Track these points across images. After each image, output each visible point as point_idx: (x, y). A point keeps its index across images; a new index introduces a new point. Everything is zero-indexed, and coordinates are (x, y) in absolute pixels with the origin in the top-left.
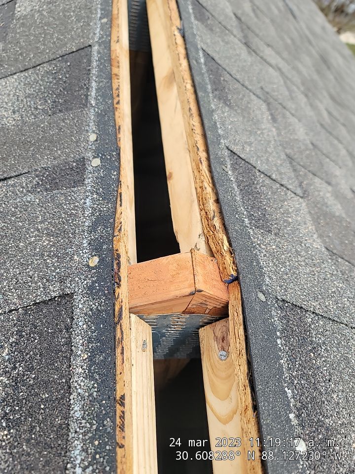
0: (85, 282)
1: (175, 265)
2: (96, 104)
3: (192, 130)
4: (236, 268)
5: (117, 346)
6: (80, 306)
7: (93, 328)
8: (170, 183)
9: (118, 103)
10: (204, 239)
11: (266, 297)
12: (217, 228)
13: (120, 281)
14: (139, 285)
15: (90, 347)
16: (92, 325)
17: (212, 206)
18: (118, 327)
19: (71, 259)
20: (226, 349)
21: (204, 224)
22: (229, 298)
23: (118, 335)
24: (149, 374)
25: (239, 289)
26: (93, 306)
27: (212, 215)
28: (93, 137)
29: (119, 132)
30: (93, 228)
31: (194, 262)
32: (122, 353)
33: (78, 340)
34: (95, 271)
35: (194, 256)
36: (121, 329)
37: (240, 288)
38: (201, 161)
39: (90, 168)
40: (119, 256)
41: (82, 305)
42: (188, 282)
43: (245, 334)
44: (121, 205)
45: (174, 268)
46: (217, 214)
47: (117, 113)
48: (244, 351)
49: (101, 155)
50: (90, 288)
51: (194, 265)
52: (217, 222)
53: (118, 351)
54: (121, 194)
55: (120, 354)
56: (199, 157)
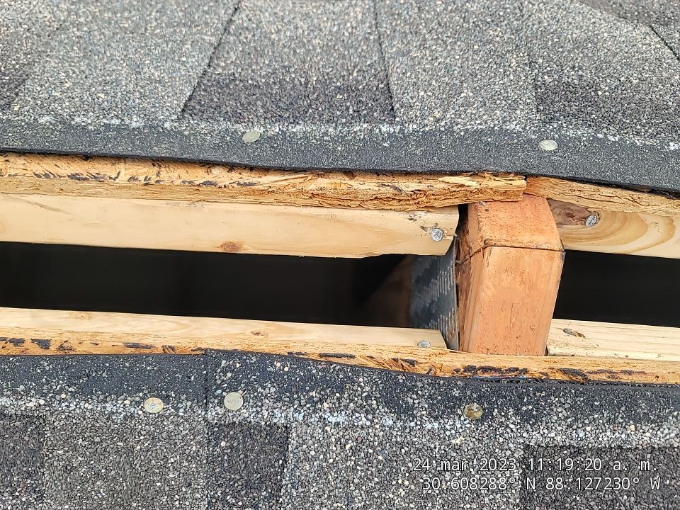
0: (512, 426)
1: (504, 276)
2: (44, 396)
3: (146, 184)
4: (512, 175)
5: (617, 380)
6: (553, 435)
7: (596, 416)
8: (249, 248)
9: (45, 344)
10: (423, 213)
11: (547, 139)
12: (421, 187)
13: (517, 369)
14: (514, 337)
15: (621, 421)
16: (591, 417)
17: (368, 185)
18: (590, 377)
19: (457, 449)
20: (587, 214)
21: (393, 208)
22: (543, 195)
23: (603, 377)
24: (606, 330)
25: (543, 178)
26: (560, 415)
27: (392, 190)
28: (154, 405)
29: (147, 347)
30: (405, 411)
31: (514, 245)
32: (630, 373)
33: (606, 438)
34: (496, 410)
35: (503, 243)
36: (596, 373)
37: (542, 175)
38: (245, 184)
39: (245, 413)
40: (469, 369)
41: (553, 432)
42: (543, 259)
43: (614, 187)
44: (352, 357)
45: (510, 278)
46: (387, 180)
47: (80, 350)
48: (636, 195)
49: (219, 392)
50: (526, 418)
51: (520, 245)
52: (409, 185)
53: (625, 378)
54: (321, 356)
55: (630, 377)
56: (235, 185)
